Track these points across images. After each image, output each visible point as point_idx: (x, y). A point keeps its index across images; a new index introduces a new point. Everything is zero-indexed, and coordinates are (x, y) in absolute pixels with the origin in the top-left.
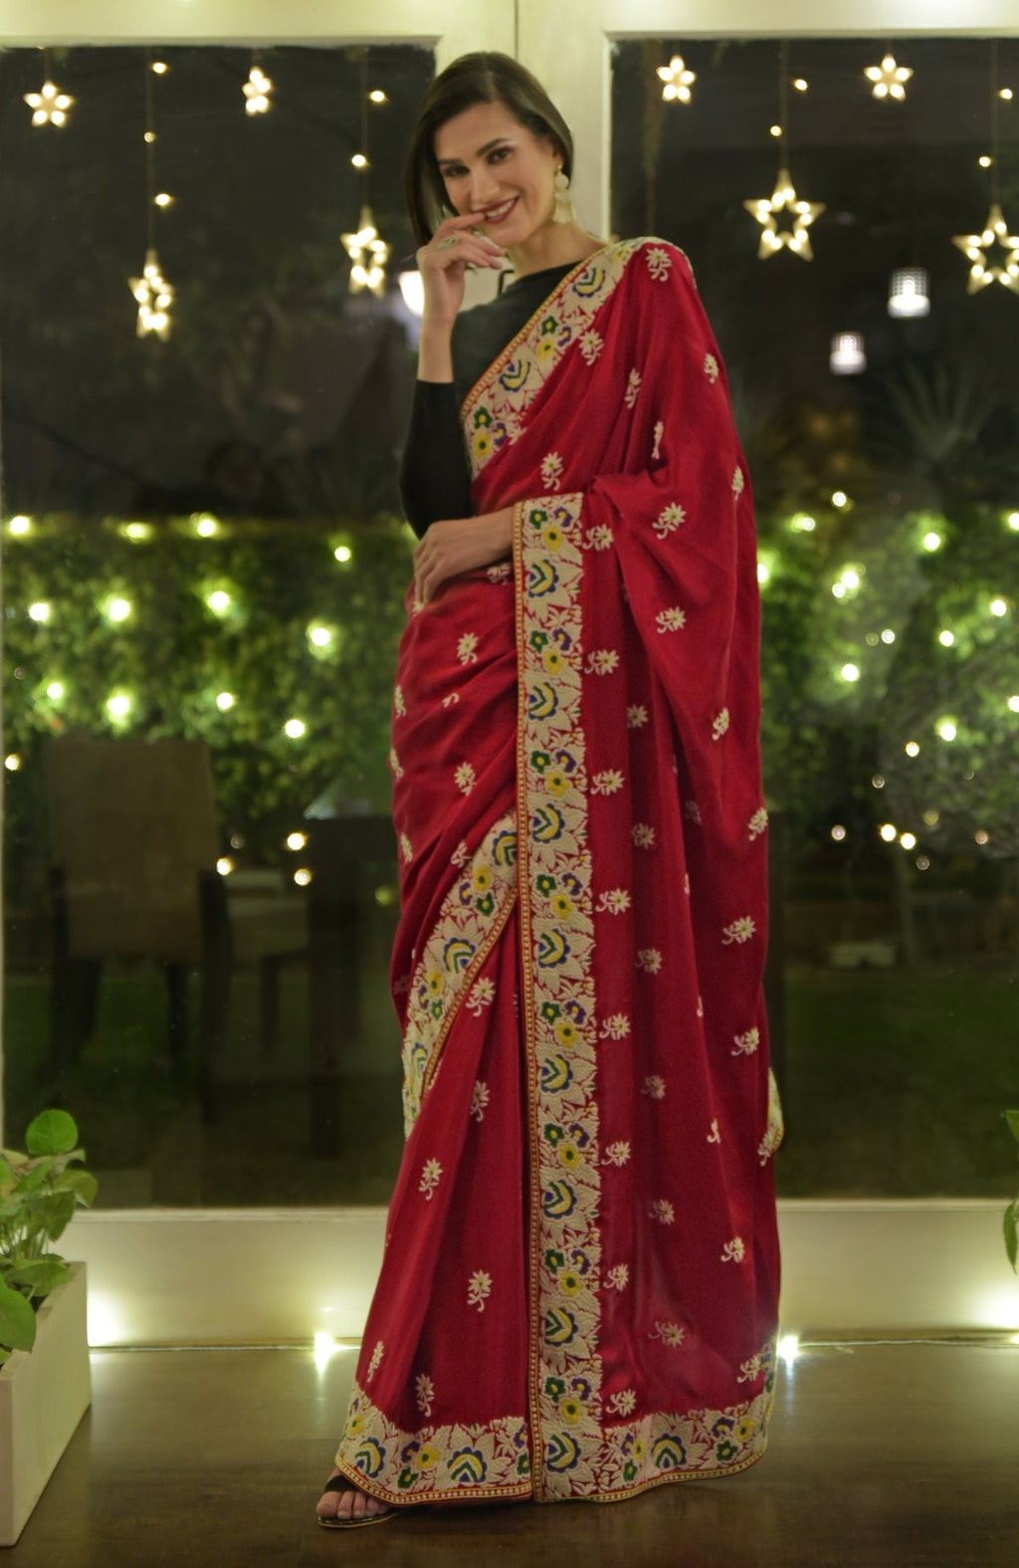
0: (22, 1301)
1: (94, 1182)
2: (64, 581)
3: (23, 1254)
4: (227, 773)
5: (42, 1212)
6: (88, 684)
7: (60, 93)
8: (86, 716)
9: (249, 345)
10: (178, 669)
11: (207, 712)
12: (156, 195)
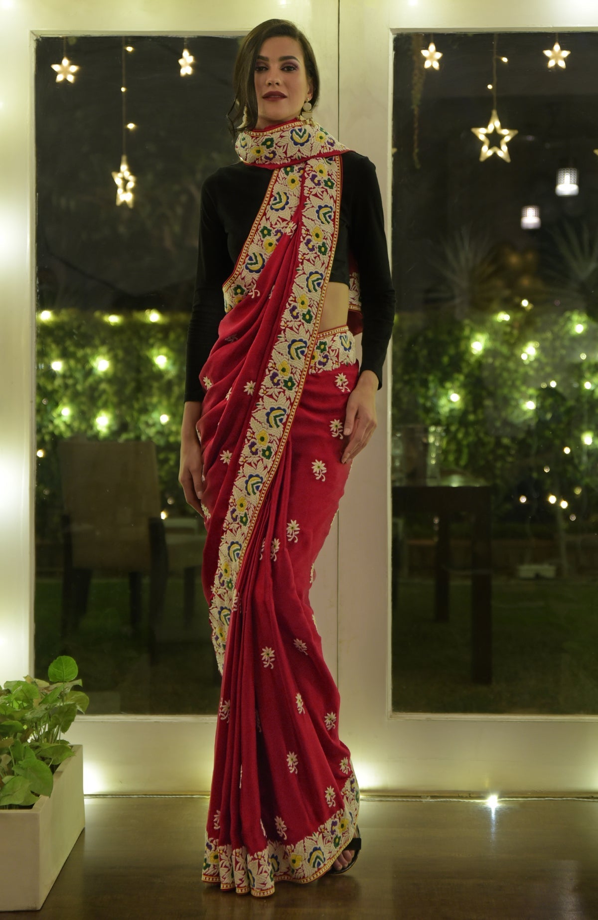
0: (45, 767)
1: (88, 698)
2: (72, 349)
3: (46, 739)
4: (166, 461)
5: (57, 716)
6: (84, 408)
7: (71, 64)
8: (83, 427)
9: (179, 210)
10: (137, 400)
11: (154, 425)
12: (127, 123)
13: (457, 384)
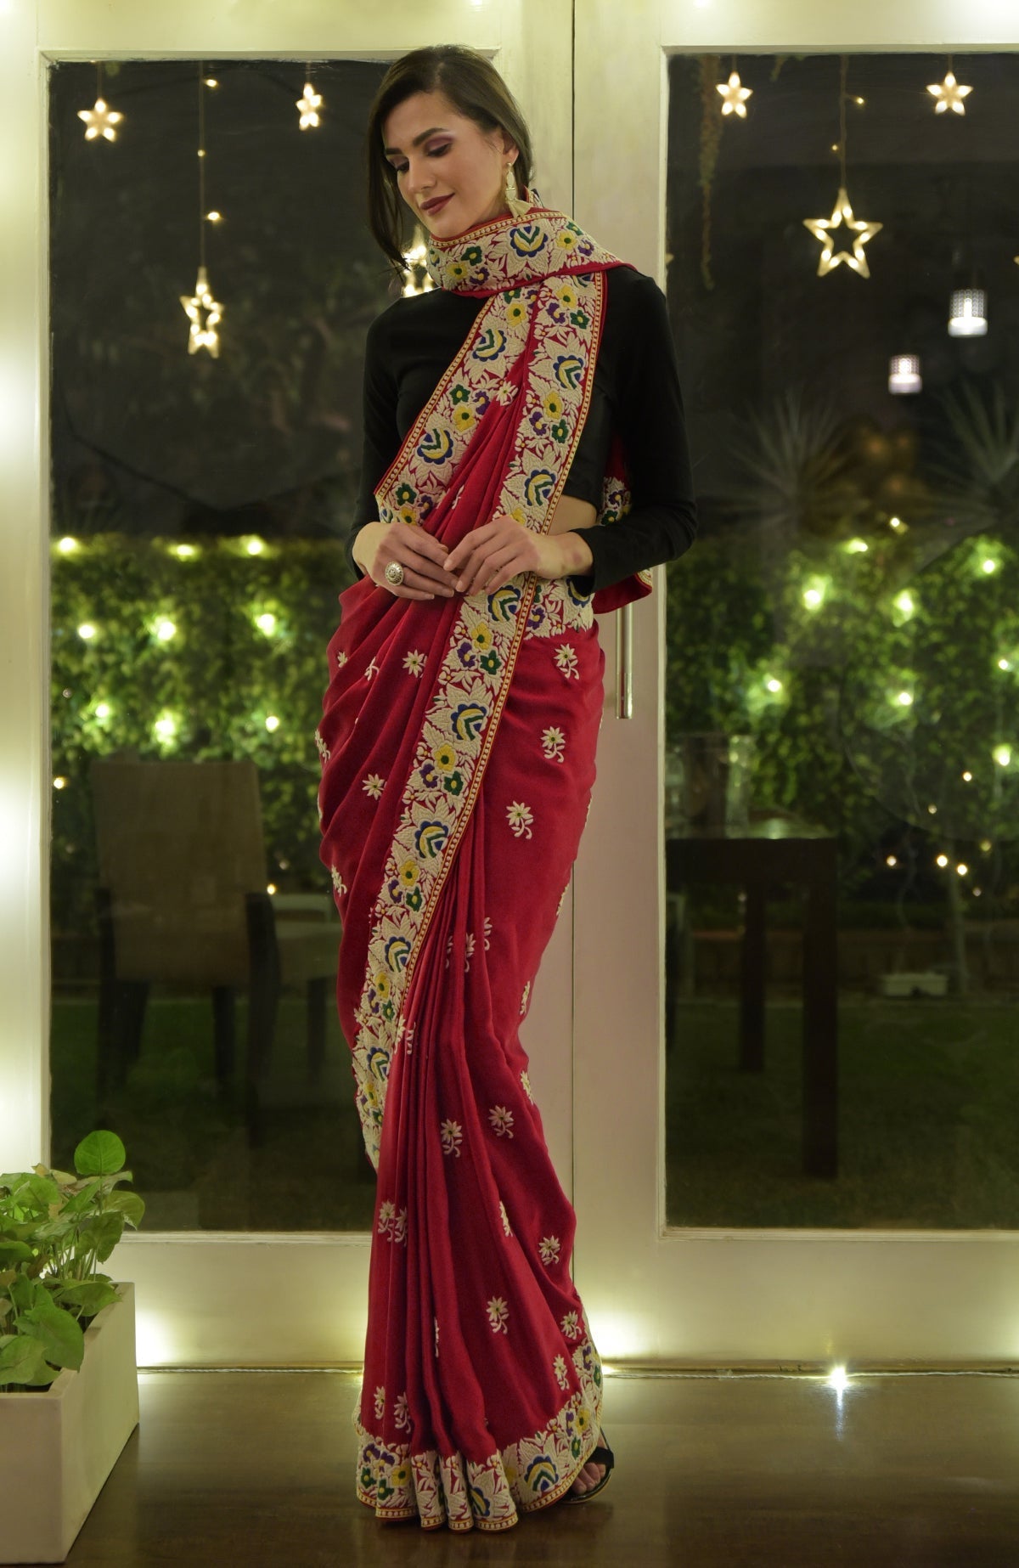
0: (70, 1321)
1: (143, 1203)
2: (113, 602)
3: (71, 1273)
4: (275, 795)
5: (90, 1232)
6: (134, 704)
7: (110, 110)
8: (133, 737)
9: (298, 363)
10: (226, 689)
11: (255, 733)
12: (208, 212)
13: (779, 663)
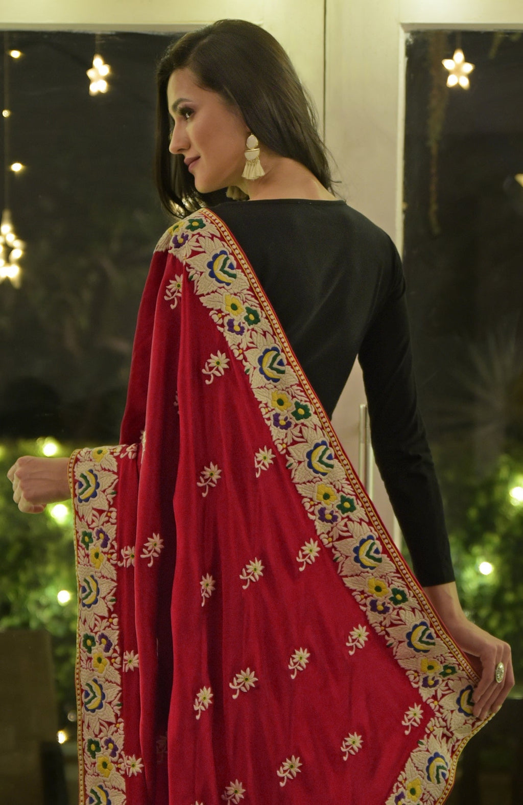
10: (24, 568)
11: (48, 606)
12: (11, 163)
13: (489, 548)
